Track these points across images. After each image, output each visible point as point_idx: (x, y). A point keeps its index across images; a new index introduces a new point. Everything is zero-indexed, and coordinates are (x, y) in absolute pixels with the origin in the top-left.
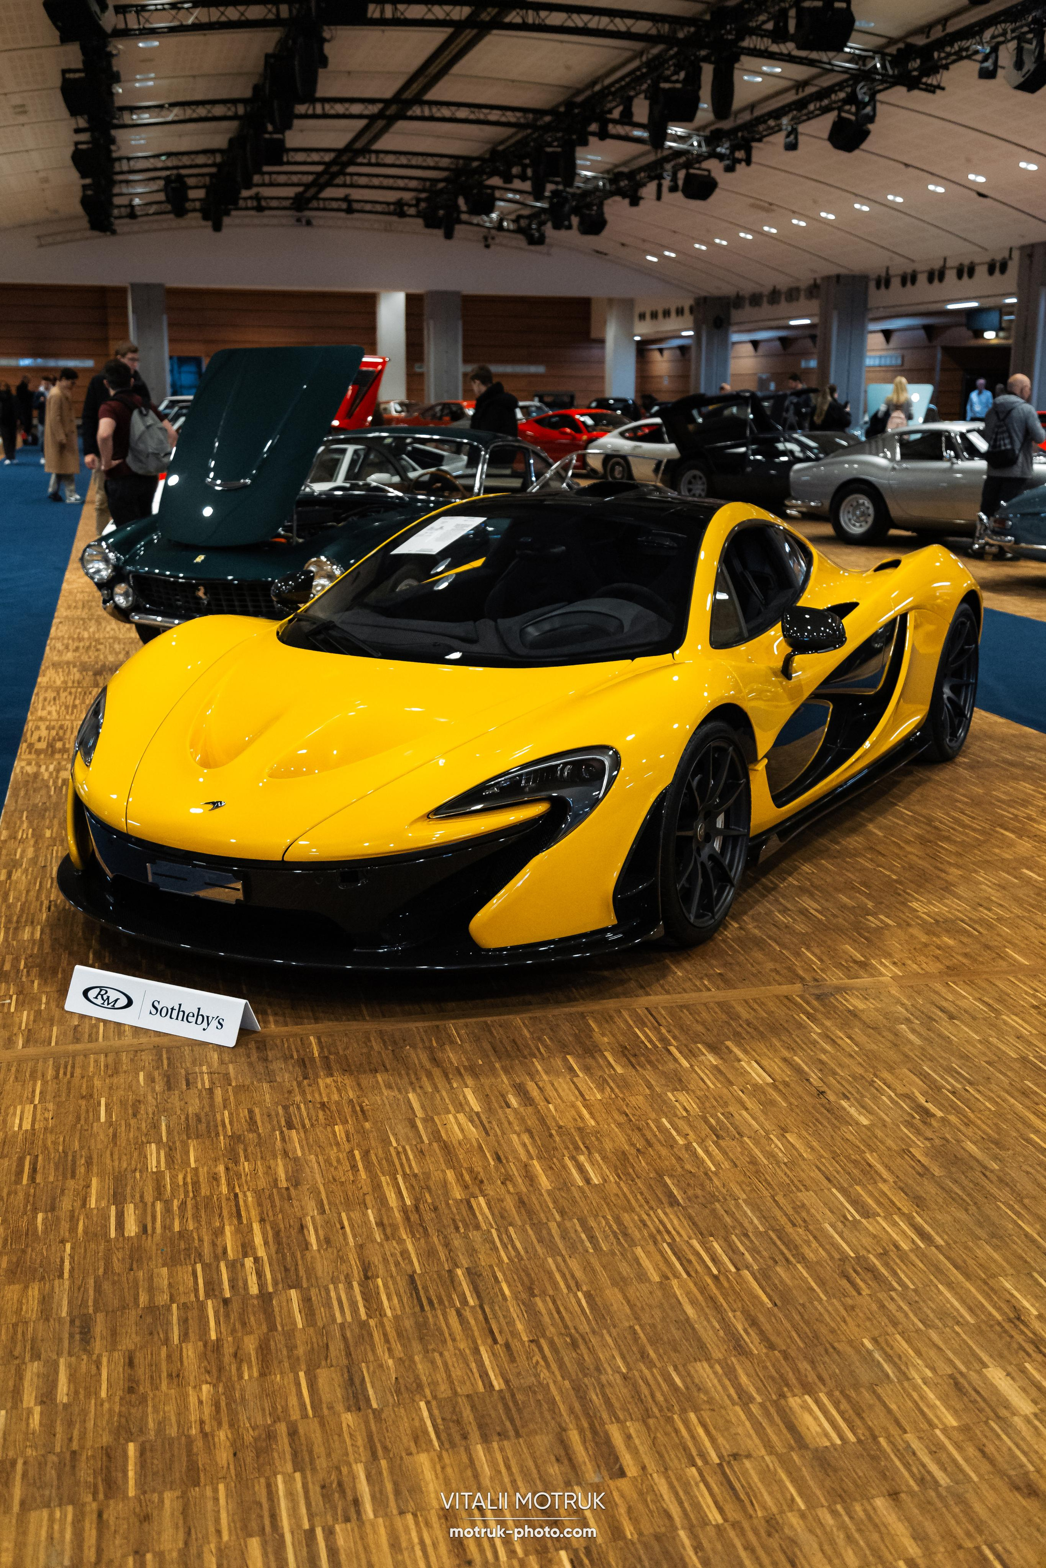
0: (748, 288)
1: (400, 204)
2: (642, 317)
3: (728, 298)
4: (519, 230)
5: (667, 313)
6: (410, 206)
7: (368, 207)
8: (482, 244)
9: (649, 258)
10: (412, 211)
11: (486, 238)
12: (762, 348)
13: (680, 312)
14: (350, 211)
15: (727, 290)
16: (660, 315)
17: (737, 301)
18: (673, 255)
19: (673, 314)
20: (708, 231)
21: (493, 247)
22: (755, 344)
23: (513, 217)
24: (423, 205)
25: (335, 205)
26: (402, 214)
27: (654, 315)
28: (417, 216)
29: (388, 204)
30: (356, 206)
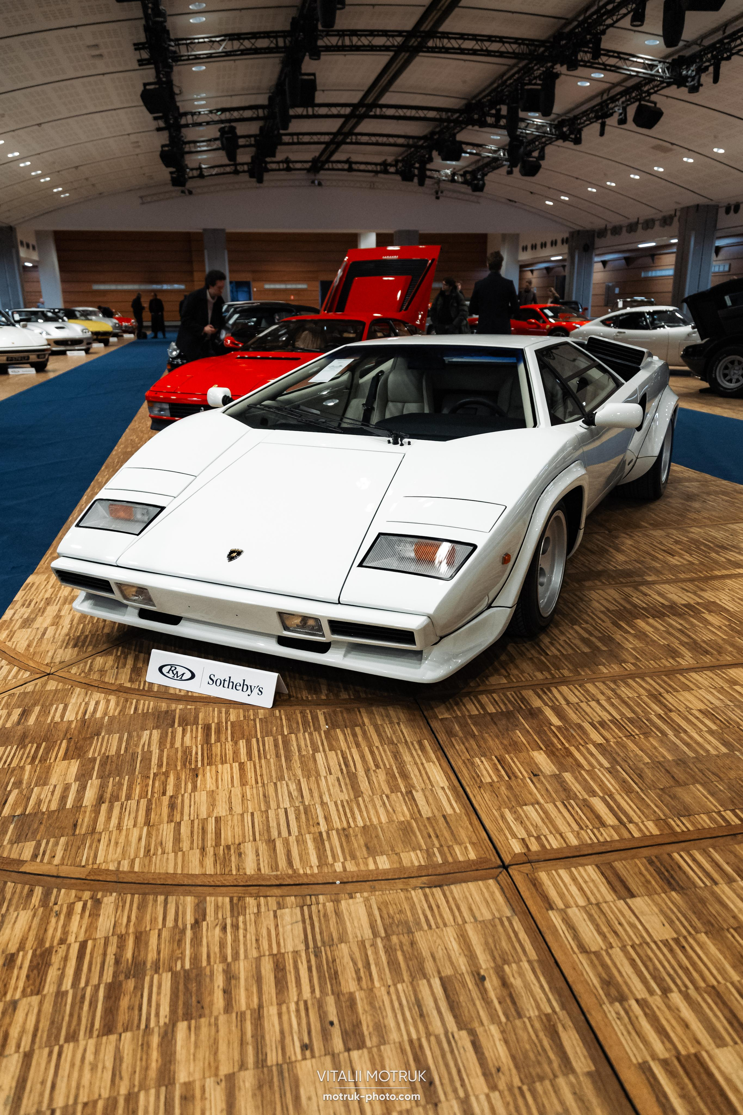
0: (616, 220)
1: (385, 164)
2: (525, 249)
3: (594, 231)
4: (465, 182)
5: (544, 245)
6: (391, 165)
7: (362, 167)
8: (434, 197)
9: (547, 203)
10: (392, 169)
11: (437, 193)
12: (609, 266)
13: (554, 243)
14: (350, 170)
15: (598, 224)
16: (539, 247)
17: (602, 233)
18: (567, 199)
19: (549, 245)
20: (605, 174)
21: (441, 199)
22: (604, 263)
23: (461, 172)
24: (400, 165)
25: (339, 166)
26: (386, 172)
27: (534, 247)
28: (397, 173)
29: (376, 164)
30: (354, 166)
